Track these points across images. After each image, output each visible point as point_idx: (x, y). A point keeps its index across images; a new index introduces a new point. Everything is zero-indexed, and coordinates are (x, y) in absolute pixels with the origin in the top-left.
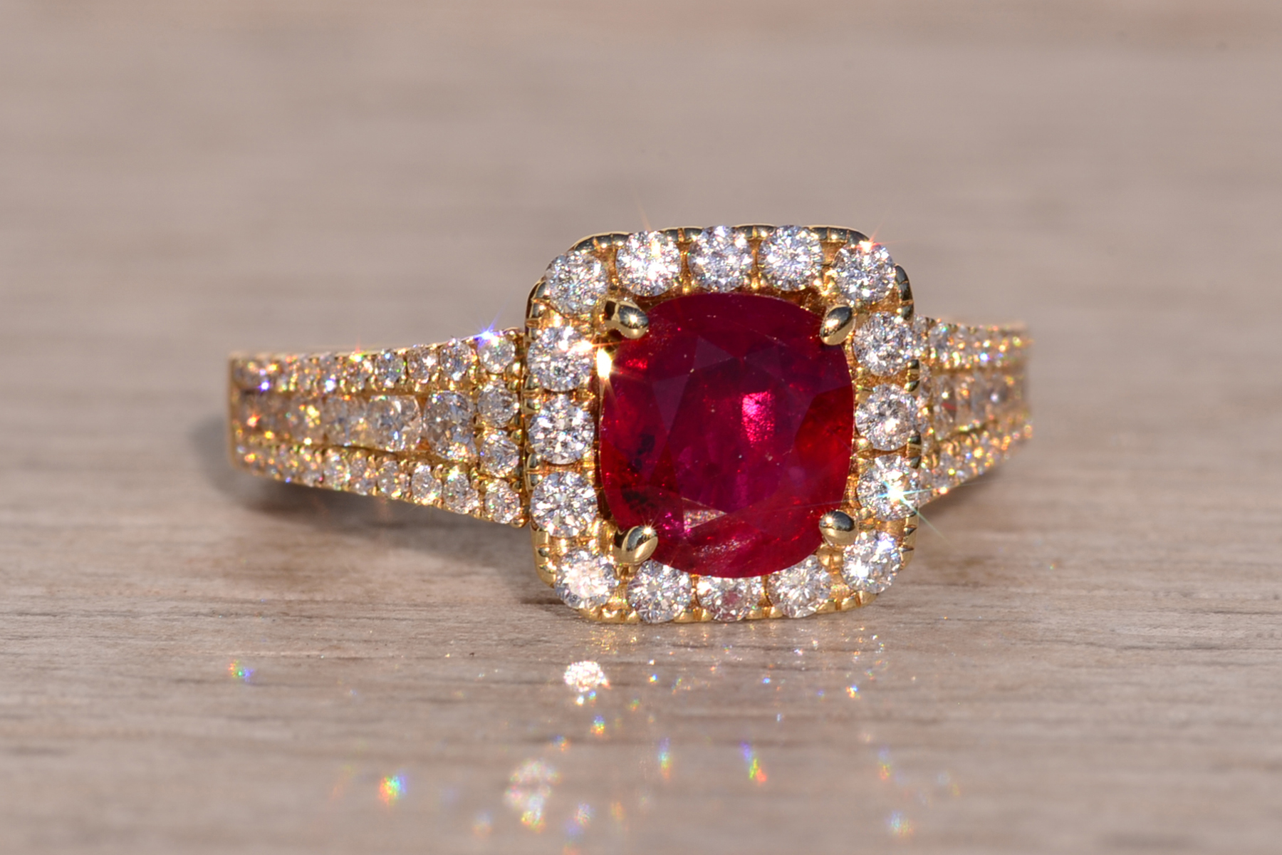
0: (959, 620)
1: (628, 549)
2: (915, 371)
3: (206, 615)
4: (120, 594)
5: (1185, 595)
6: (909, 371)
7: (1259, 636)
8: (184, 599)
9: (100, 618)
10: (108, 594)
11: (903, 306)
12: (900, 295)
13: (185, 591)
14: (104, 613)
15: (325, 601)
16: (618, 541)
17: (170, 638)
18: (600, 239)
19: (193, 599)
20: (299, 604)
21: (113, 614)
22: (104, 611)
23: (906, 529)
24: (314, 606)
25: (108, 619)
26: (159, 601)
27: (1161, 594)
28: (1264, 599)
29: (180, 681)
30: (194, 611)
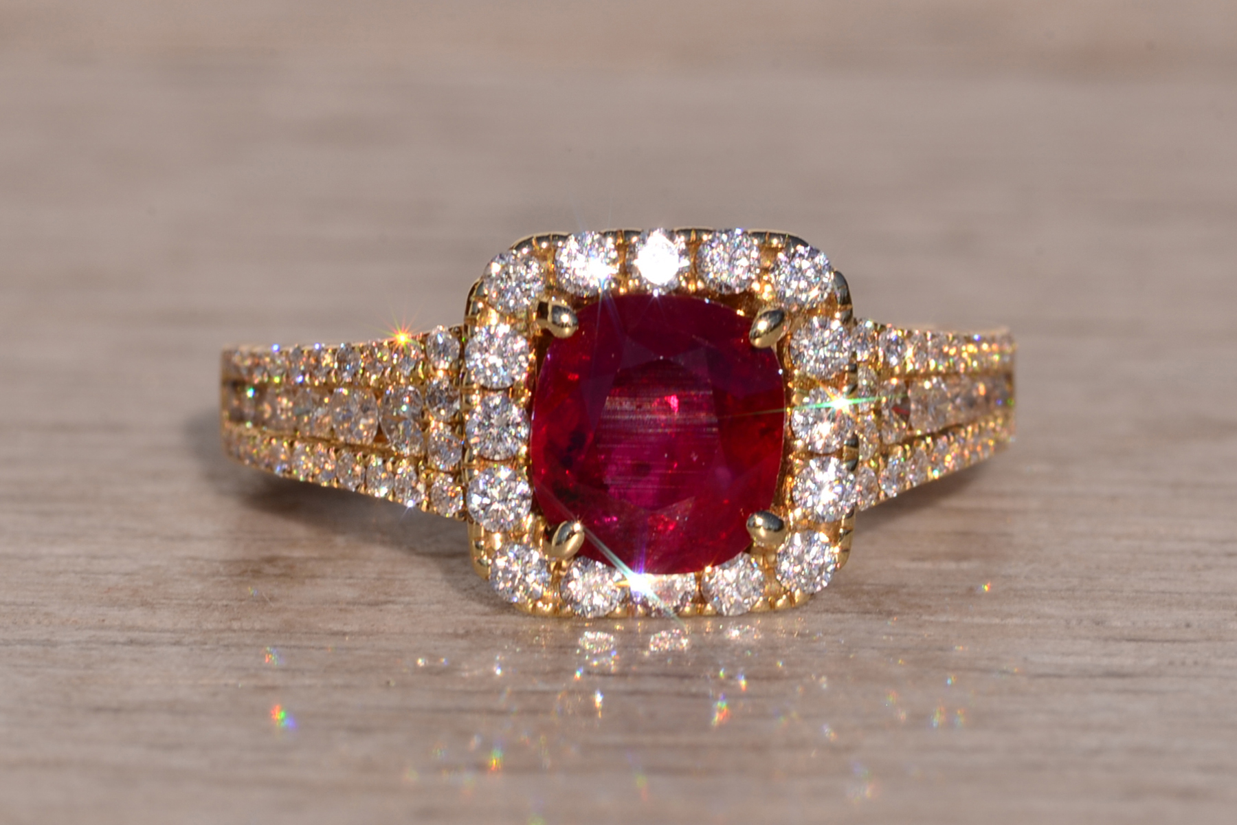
0: (873, 648)
1: (558, 543)
2: (853, 376)
3: (124, 644)
4: (39, 623)
5: (1098, 624)
6: (846, 375)
7: (1171, 663)
8: (102, 628)
9: (19, 647)
10: (26, 623)
11: (840, 311)
12: (839, 300)
13: (103, 621)
14: (23, 642)
15: (242, 630)
16: (548, 535)
17: (88, 667)
18: (540, 239)
19: (110, 627)
20: (216, 633)
21: (31, 642)
22: (23, 640)
23: (841, 531)
24: (233, 635)
25: (27, 648)
26: (77, 630)
27: (1074, 622)
28: (1177, 627)
29: (98, 710)
30: (112, 640)
